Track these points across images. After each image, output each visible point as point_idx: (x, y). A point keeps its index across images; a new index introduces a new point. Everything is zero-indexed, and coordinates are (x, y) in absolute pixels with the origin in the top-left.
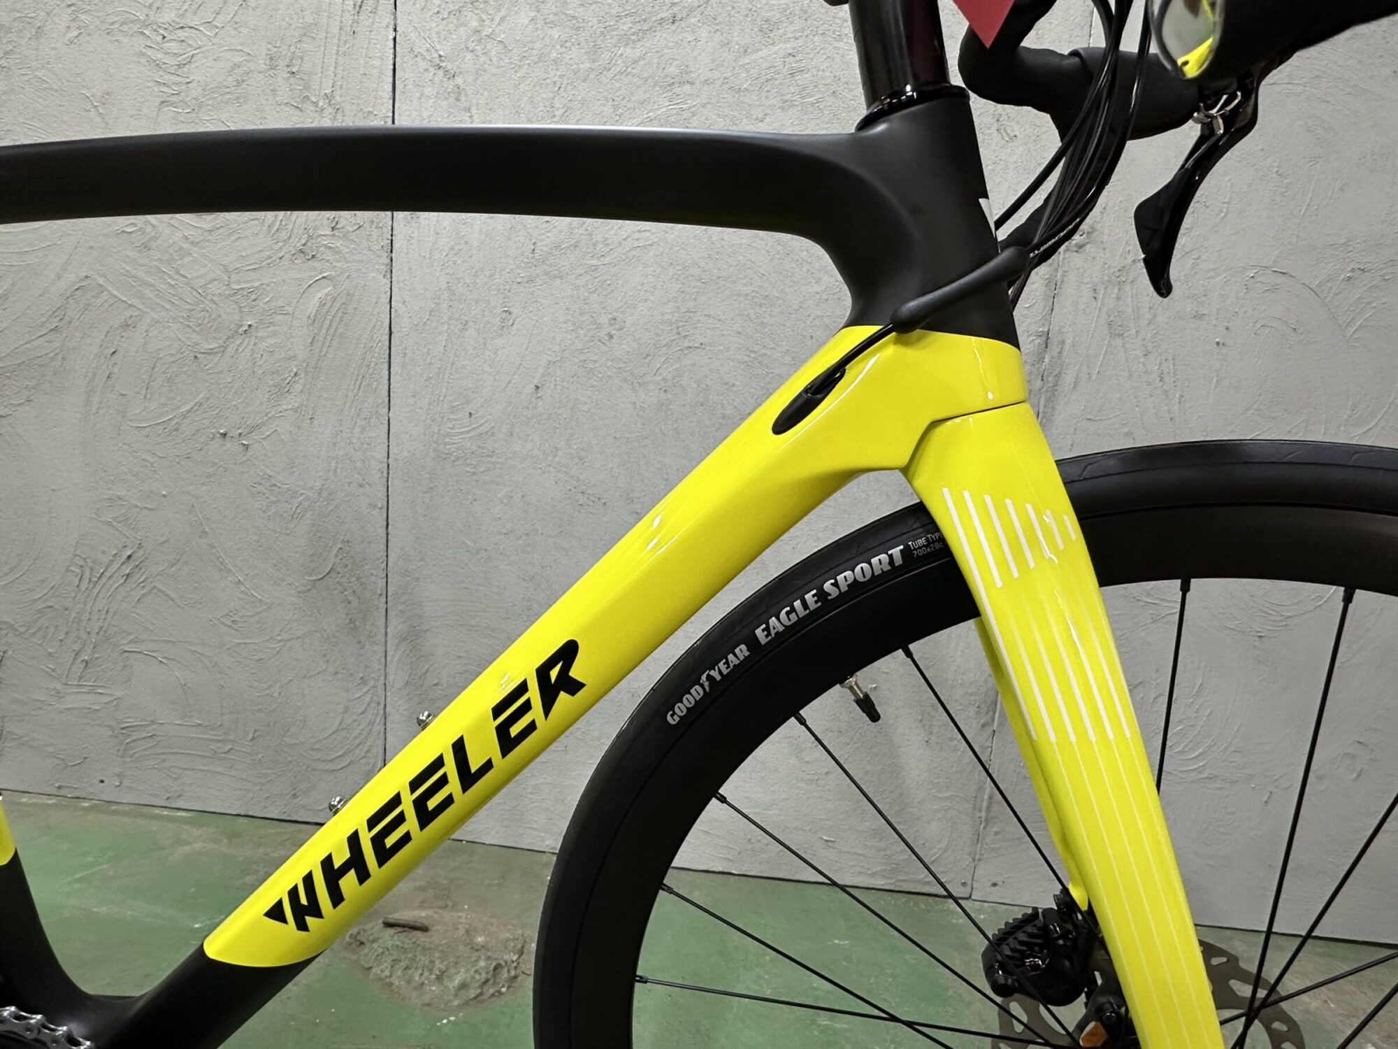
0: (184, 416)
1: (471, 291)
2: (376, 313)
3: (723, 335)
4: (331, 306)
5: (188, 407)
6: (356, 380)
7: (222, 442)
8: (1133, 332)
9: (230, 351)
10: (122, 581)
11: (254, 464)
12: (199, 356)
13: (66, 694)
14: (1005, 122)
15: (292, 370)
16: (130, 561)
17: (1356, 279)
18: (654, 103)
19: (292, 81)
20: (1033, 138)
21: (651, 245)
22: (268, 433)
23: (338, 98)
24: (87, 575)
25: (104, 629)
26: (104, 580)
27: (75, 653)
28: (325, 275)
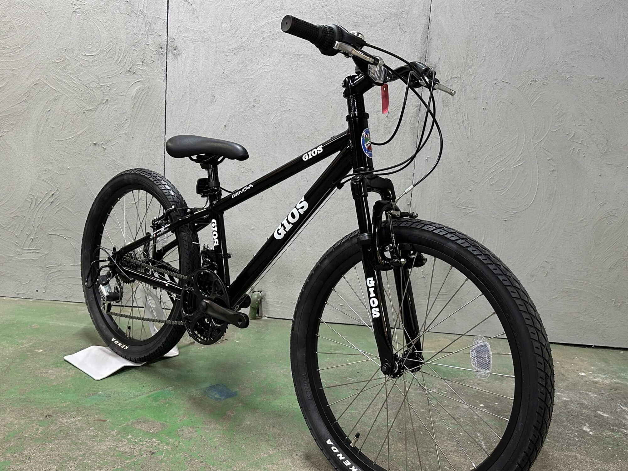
0: (78, 136)
1: (199, 88)
2: (160, 96)
3: (298, 106)
4: (141, 93)
5: (80, 133)
6: (152, 122)
7: (94, 147)
8: (452, 105)
9: (99, 110)
10: (49, 205)
11: (108, 156)
12: (85, 112)
13: (22, 253)
14: (402, 26)
15: (125, 118)
16: (53, 197)
17: (534, 84)
18: (270, 17)
19: (127, 5)
20: (413, 32)
21: (270, 71)
22: (114, 143)
23: (145, 12)
24: (34, 203)
25: (40, 226)
26: (41, 204)
27: (27, 236)
28: (139, 80)
